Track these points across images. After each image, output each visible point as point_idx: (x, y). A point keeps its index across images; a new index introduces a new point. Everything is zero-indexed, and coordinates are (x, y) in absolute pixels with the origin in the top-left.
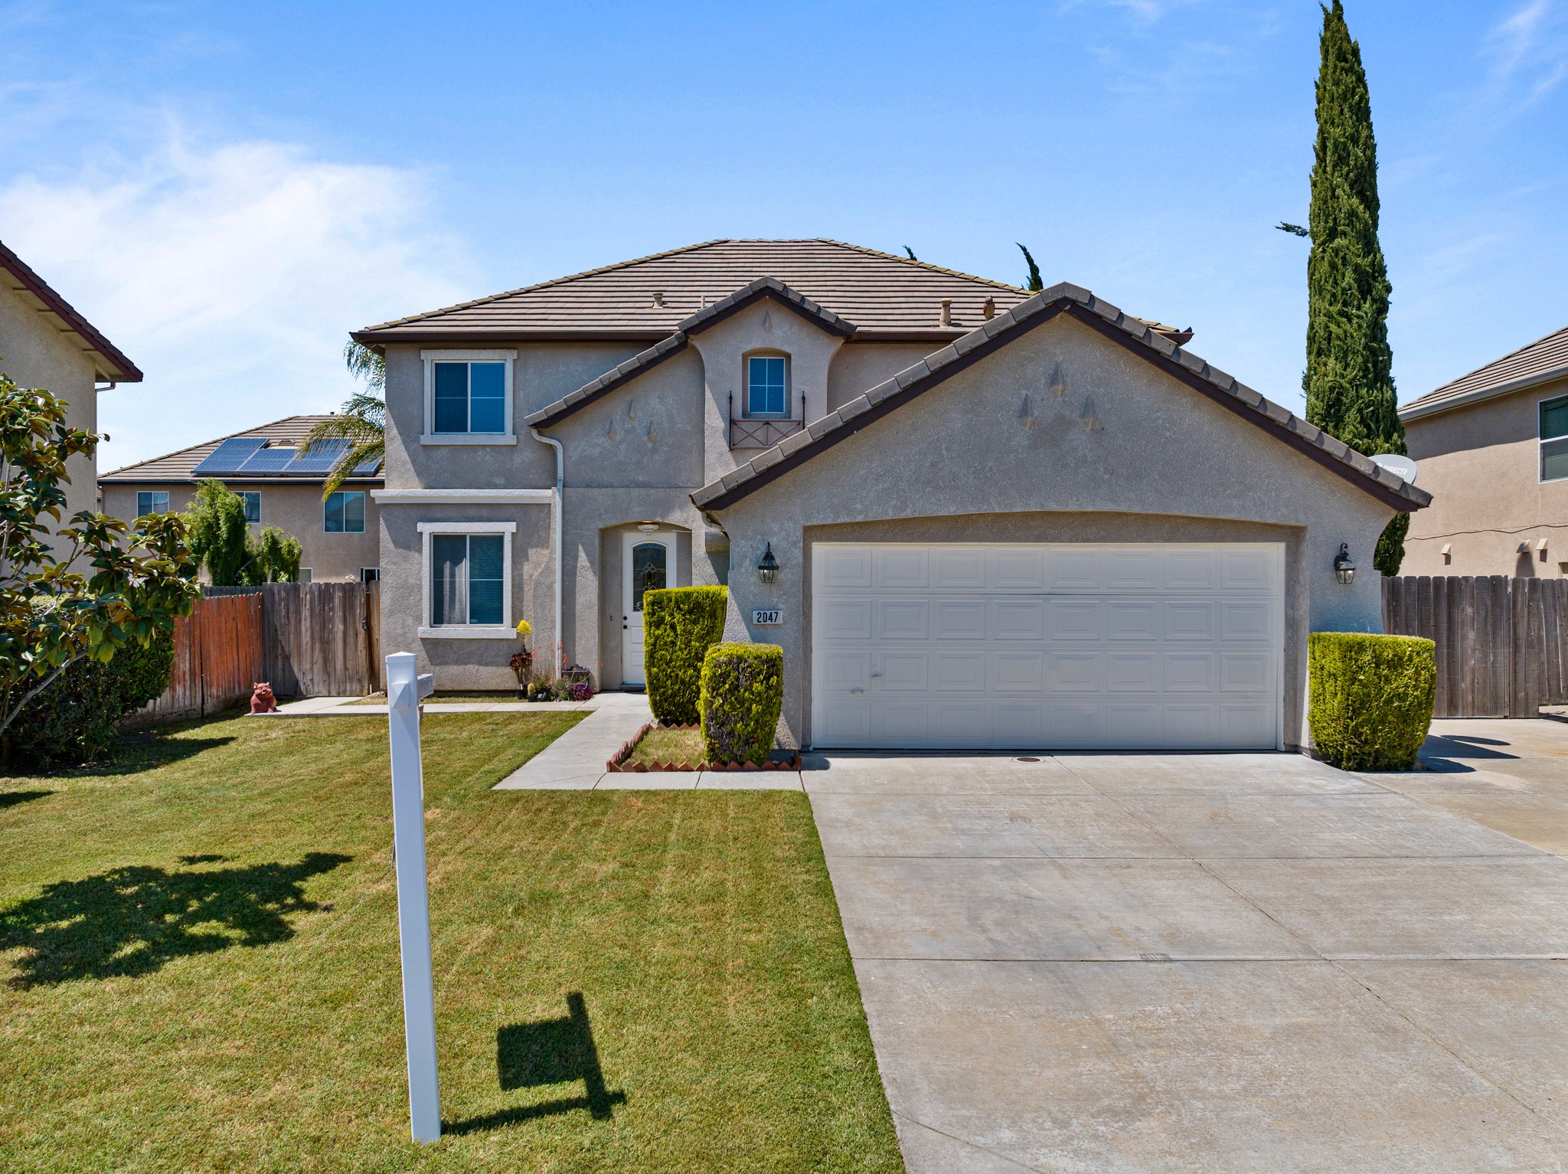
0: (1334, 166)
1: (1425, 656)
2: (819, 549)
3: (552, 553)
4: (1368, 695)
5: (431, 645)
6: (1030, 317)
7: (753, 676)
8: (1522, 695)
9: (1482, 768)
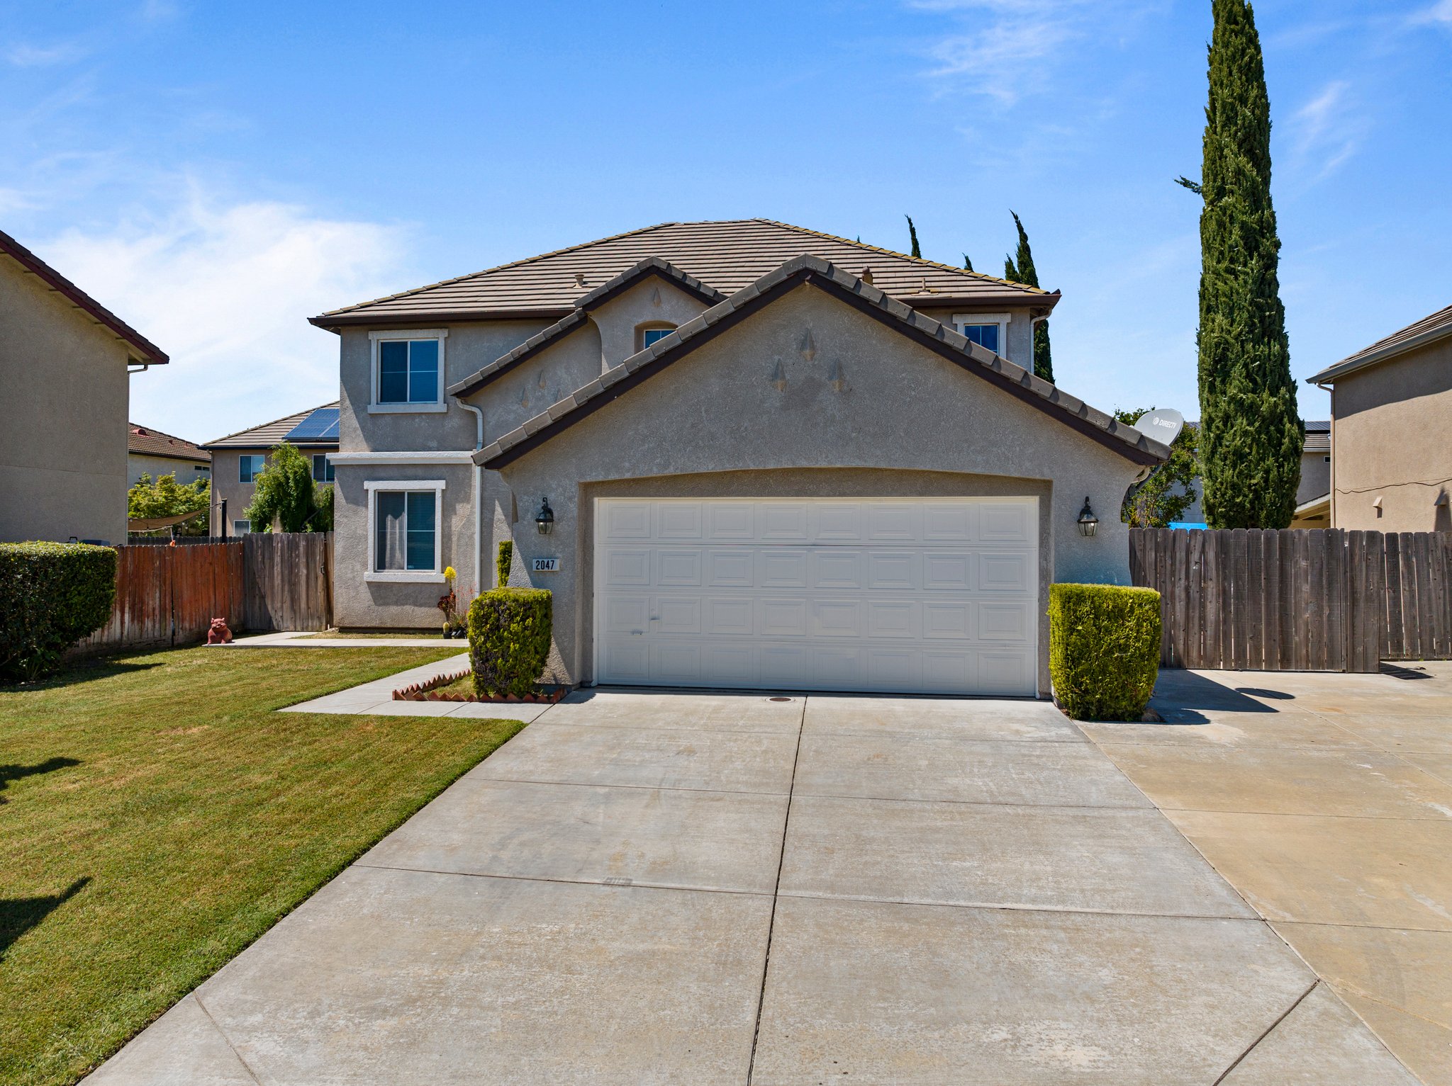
0: (1223, 127)
1: (1147, 607)
2: (602, 505)
3: (473, 507)
4: (1087, 645)
5: (375, 587)
6: (773, 288)
7: (511, 618)
8: (1360, 649)
9: (1220, 721)
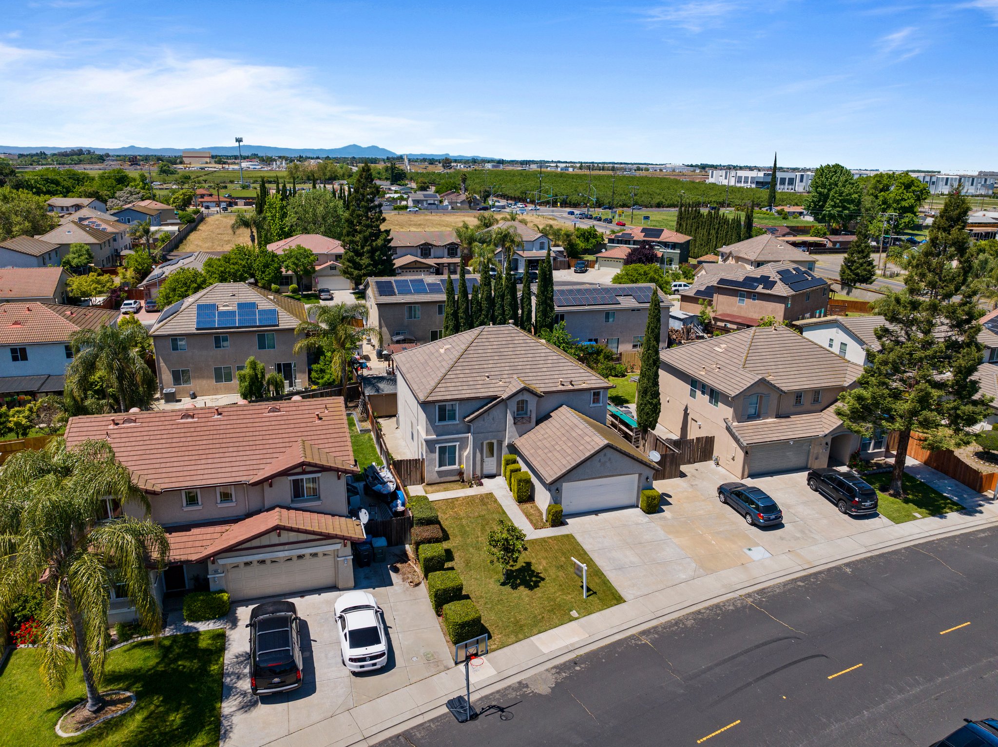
3: (470, 449)
5: (438, 472)
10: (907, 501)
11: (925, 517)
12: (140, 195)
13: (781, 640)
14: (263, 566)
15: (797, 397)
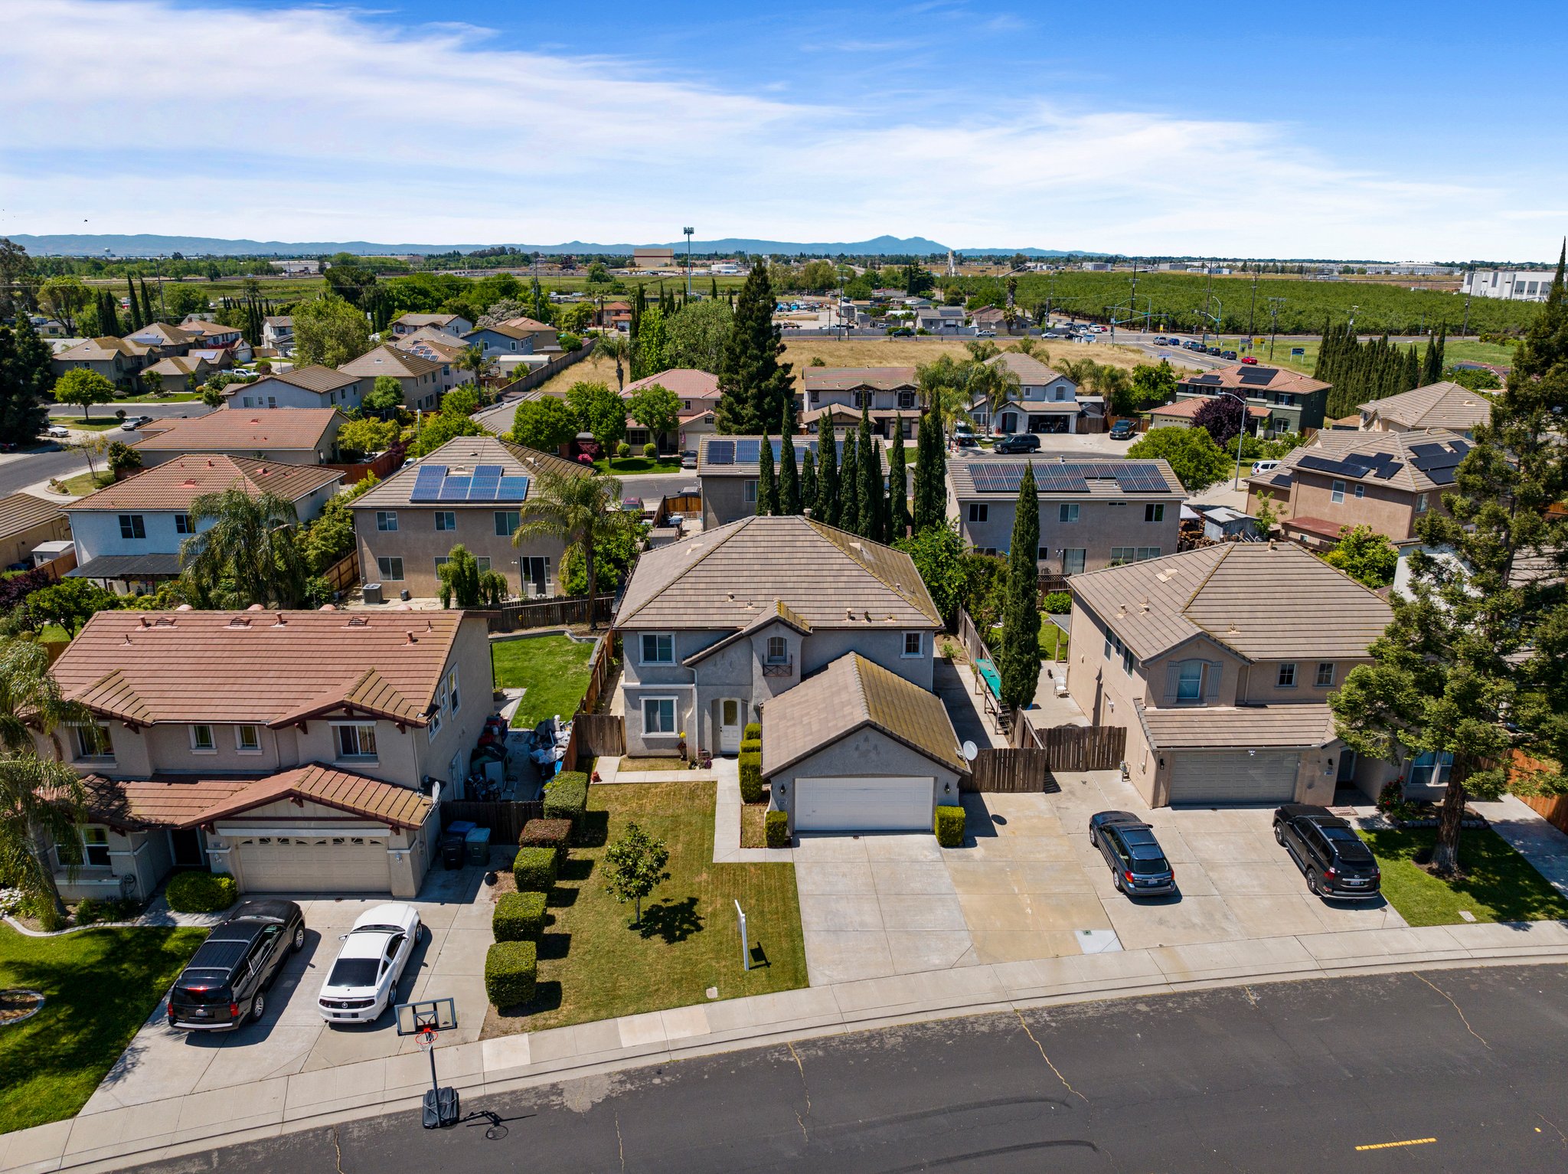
3: (694, 708)
4: (946, 828)
5: (646, 740)
7: (776, 825)
10: (1457, 887)
11: (1482, 921)
12: (519, 311)
13: (1031, 1101)
14: (284, 847)
15: (1283, 671)
